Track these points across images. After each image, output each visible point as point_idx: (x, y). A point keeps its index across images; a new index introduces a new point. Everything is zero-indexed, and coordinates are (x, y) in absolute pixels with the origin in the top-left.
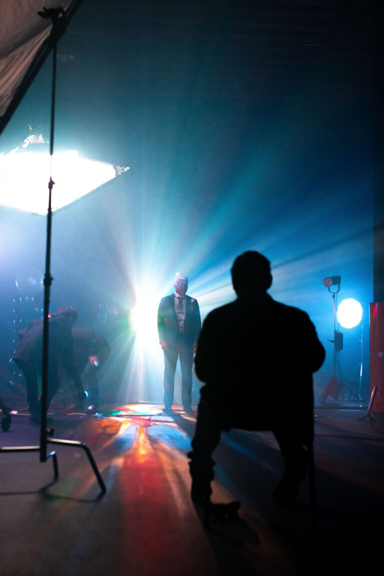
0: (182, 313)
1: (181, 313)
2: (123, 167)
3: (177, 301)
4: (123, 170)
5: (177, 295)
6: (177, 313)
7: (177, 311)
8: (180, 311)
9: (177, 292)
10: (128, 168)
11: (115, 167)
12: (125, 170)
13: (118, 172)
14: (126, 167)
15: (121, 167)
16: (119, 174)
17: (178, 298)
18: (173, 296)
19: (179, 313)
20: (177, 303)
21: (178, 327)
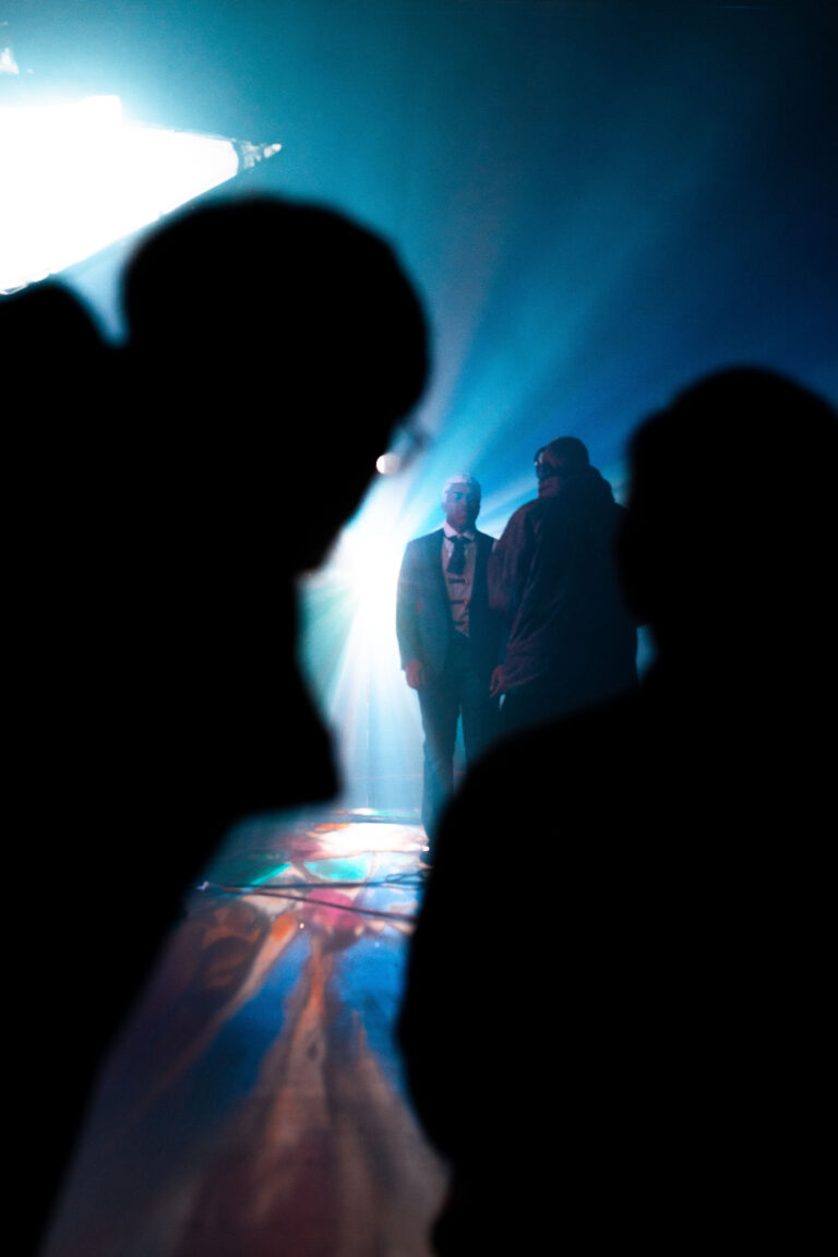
0: (463, 581)
1: (458, 581)
2: (262, 145)
3: (449, 547)
4: (261, 153)
5: (450, 532)
6: (447, 581)
7: (448, 575)
8: (456, 577)
9: (451, 522)
10: (277, 147)
11: (237, 147)
12: (268, 153)
13: (246, 159)
14: (270, 143)
15: (255, 143)
16: (246, 166)
17: (453, 539)
18: (441, 533)
19: (453, 581)
20: (450, 555)
21: (451, 622)
